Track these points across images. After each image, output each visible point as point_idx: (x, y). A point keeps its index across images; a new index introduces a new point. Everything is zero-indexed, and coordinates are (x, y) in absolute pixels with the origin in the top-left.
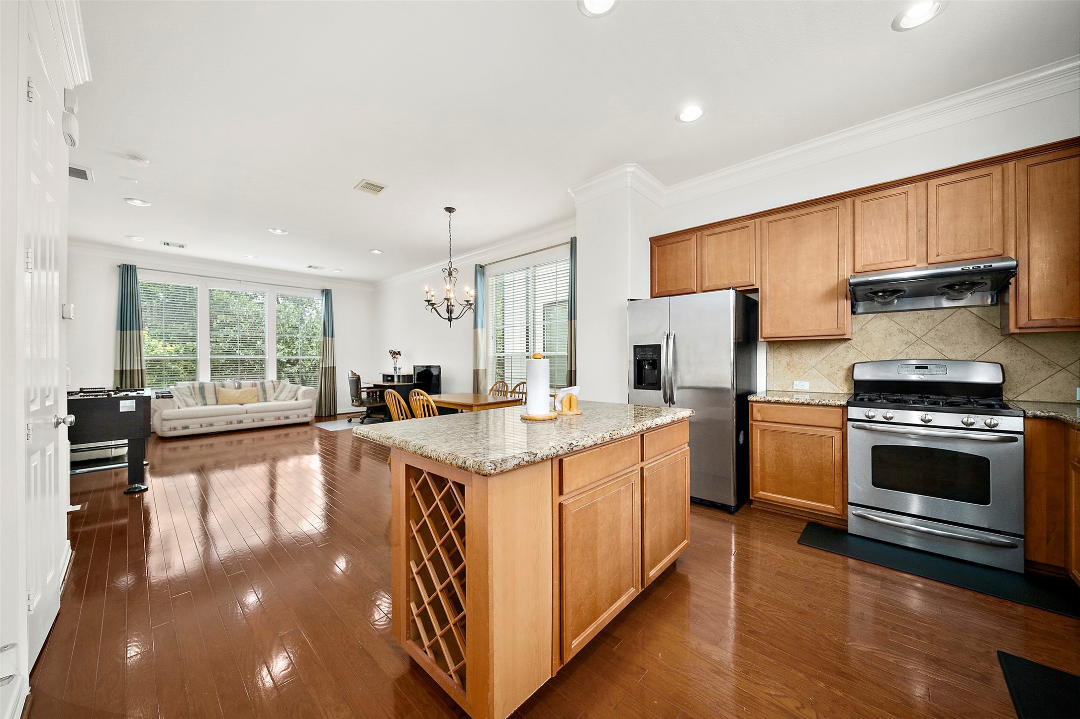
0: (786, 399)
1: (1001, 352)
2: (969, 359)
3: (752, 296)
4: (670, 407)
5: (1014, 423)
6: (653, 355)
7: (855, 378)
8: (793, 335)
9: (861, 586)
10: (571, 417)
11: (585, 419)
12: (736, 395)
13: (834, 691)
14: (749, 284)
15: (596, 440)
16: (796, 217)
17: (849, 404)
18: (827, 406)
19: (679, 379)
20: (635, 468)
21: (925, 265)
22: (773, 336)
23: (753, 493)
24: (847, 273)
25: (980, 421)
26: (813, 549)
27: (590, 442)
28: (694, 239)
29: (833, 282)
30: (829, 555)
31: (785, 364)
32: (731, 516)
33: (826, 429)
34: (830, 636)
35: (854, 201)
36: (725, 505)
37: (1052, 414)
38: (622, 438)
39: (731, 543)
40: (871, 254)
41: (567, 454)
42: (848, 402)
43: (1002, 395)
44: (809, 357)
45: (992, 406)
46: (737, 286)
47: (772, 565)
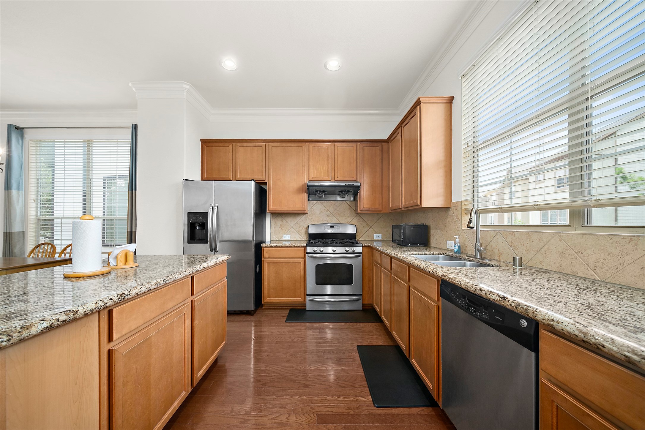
0: (280, 245)
1: (355, 221)
2: (347, 223)
3: (263, 186)
4: (214, 254)
5: (359, 249)
6: (202, 219)
7: (309, 232)
8: (283, 210)
9: (312, 335)
10: (126, 270)
11: (141, 270)
12: (255, 244)
13: (303, 398)
14: (262, 179)
15: (150, 286)
16: (285, 146)
17: (307, 245)
18: (298, 247)
19: (220, 236)
20: (187, 301)
21: (334, 181)
22: (274, 210)
23: (263, 300)
24: (306, 181)
25: (350, 249)
26: (292, 323)
27: (144, 289)
28: (231, 146)
29: (301, 184)
30: (299, 324)
31: (280, 225)
32: (252, 317)
33: (298, 259)
34: (300, 368)
35: (309, 145)
36: (248, 311)
37: (369, 244)
38: (175, 281)
39: (252, 333)
40: (315, 172)
41: (117, 304)
42: (306, 244)
43: (356, 238)
44: (290, 222)
45: (353, 243)
46: (256, 180)
47: (273, 339)
